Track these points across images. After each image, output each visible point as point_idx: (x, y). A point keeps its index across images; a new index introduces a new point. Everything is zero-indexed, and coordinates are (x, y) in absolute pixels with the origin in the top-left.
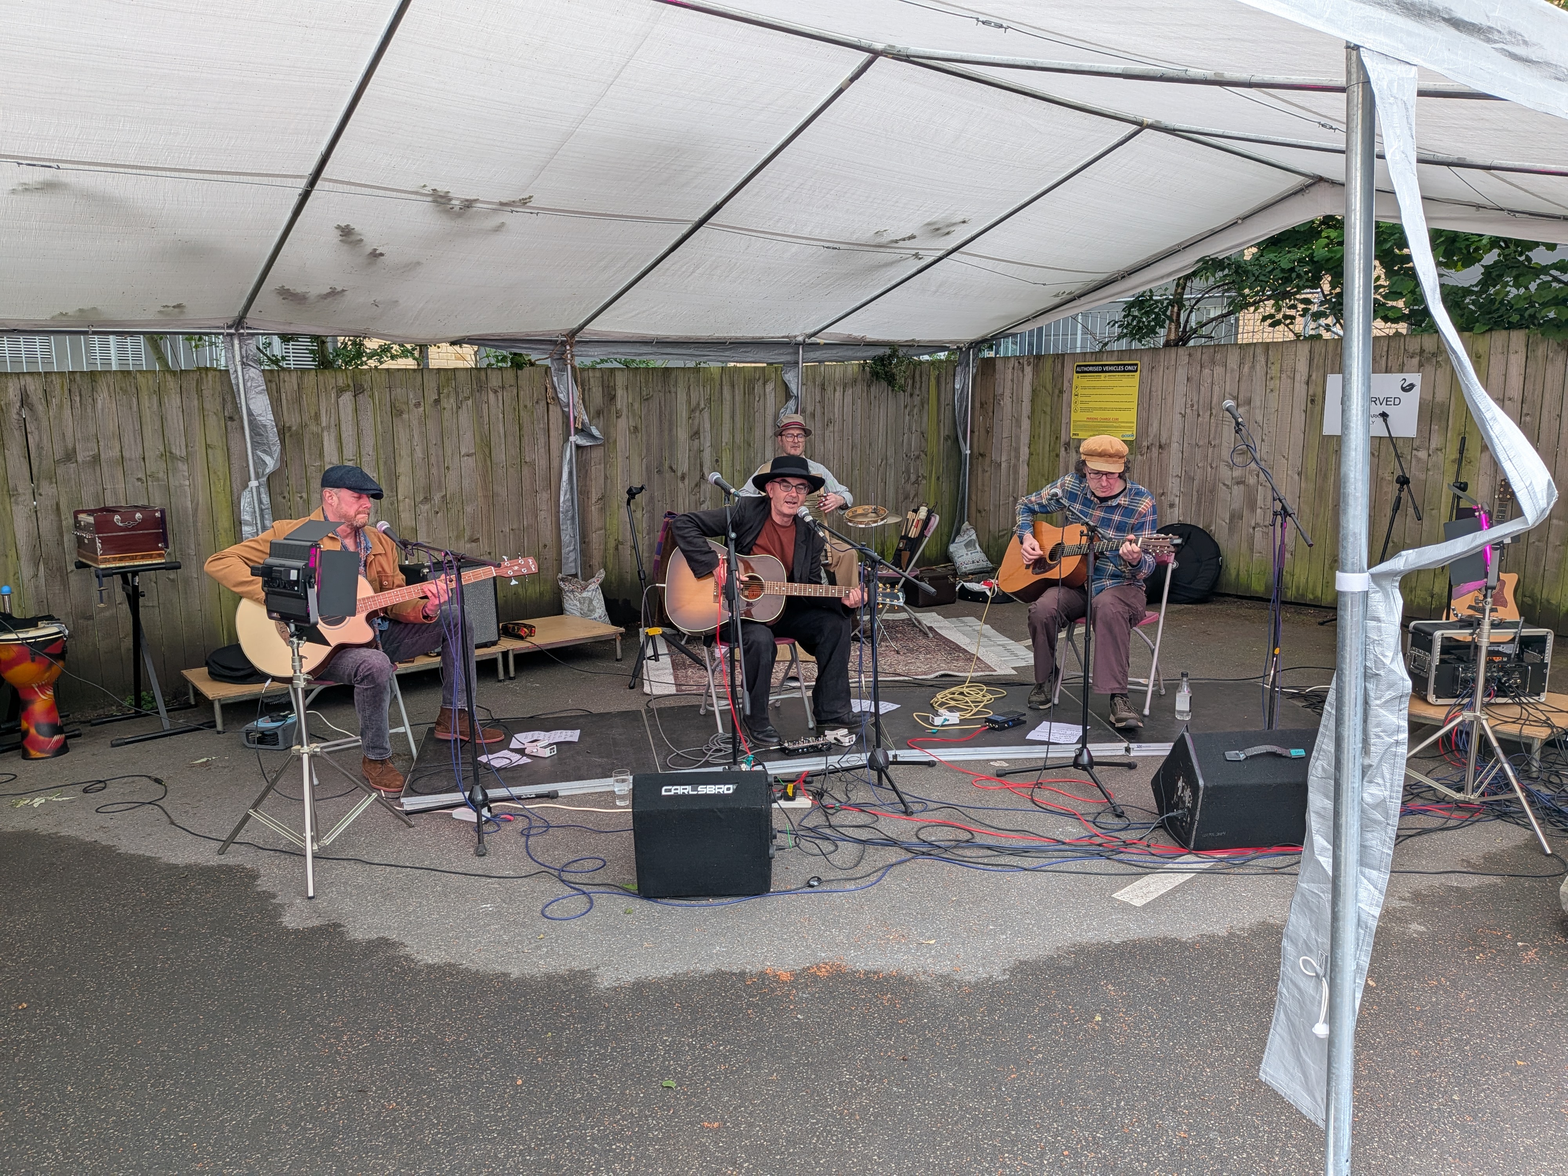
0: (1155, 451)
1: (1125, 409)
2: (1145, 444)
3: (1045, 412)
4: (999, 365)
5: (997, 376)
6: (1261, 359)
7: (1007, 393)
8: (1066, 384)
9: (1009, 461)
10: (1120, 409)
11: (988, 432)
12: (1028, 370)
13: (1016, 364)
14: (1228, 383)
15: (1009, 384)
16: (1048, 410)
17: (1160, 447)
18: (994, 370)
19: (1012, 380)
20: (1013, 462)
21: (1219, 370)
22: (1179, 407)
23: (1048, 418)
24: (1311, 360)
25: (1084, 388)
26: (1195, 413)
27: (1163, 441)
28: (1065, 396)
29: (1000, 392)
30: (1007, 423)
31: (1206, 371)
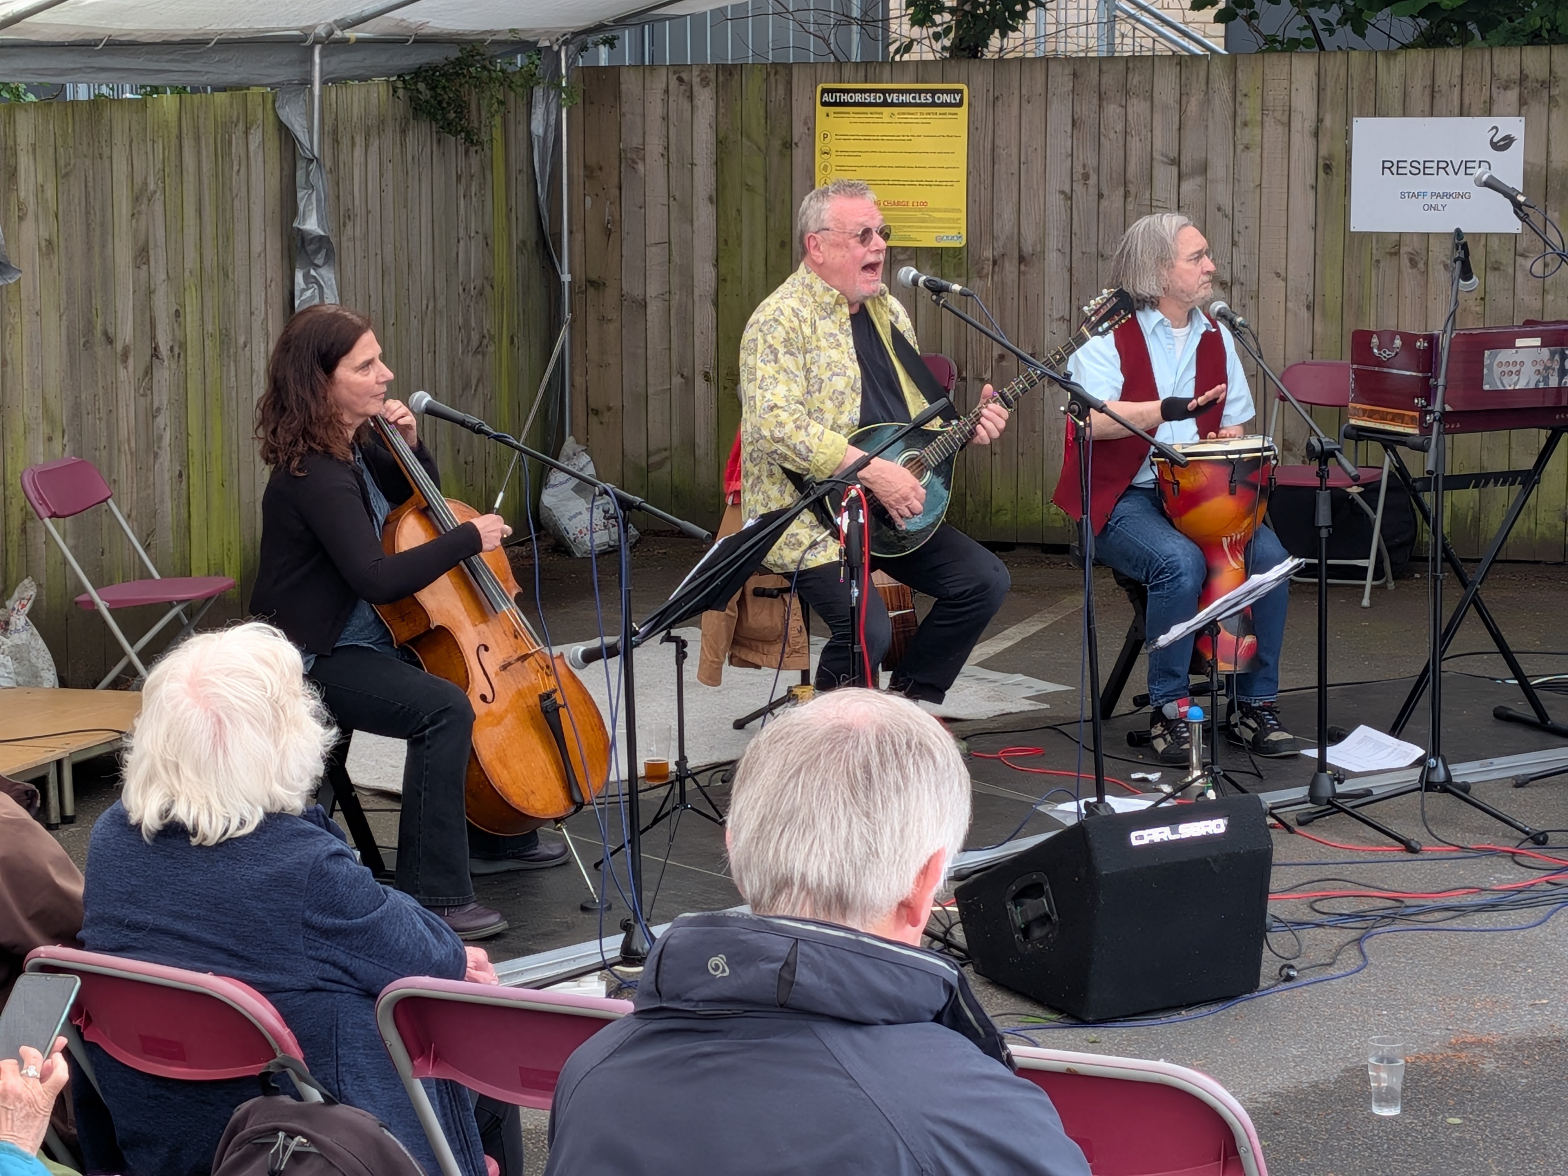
0: (1010, 268)
1: (940, 184)
2: (988, 254)
3: (750, 189)
4: (630, 83)
5: (626, 108)
6: (1222, 87)
7: (654, 146)
8: (798, 129)
9: (667, 296)
10: (930, 183)
11: (608, 233)
12: (705, 98)
13: (674, 83)
14: (1157, 132)
15: (655, 125)
16: (758, 182)
17: (1022, 259)
18: (617, 95)
19: (666, 118)
20: (676, 299)
21: (1138, 107)
22: (1058, 179)
23: (759, 201)
24: (1320, 91)
25: (846, 138)
26: (1093, 191)
27: (1028, 249)
28: (798, 154)
29: (636, 141)
30: (656, 215)
31: (1112, 110)
